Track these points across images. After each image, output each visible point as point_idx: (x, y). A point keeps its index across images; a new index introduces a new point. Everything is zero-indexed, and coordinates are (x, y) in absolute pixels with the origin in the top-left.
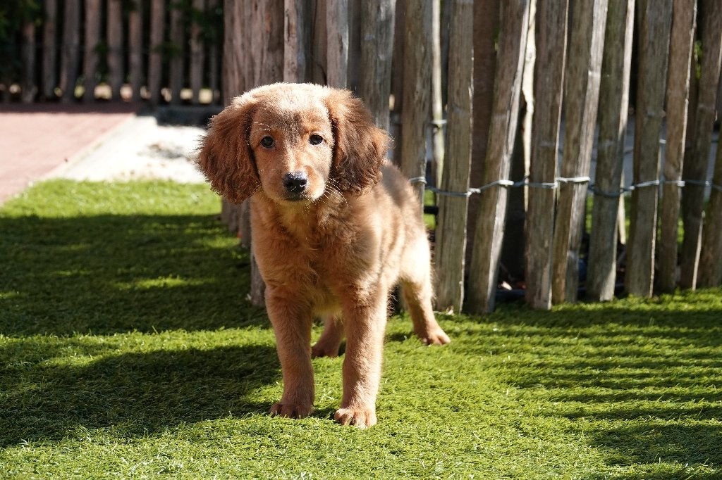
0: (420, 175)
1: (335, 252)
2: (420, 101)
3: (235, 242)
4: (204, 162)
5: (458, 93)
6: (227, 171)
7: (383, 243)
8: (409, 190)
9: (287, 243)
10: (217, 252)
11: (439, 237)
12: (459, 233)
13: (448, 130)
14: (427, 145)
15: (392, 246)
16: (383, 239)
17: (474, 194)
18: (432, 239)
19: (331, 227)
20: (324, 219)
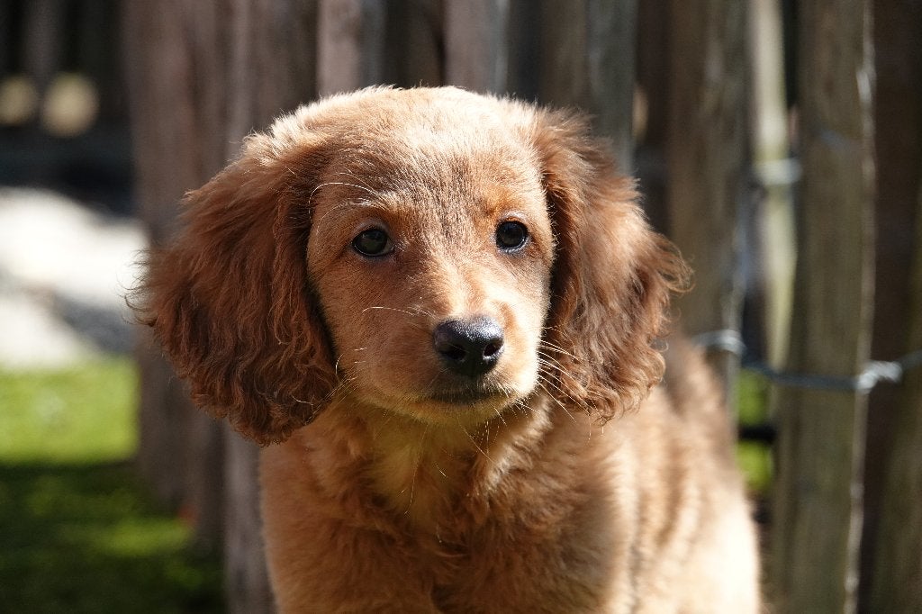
0: (719, 326)
1: (509, 565)
2: (718, 111)
3: (172, 535)
4: (166, 320)
5: (830, 87)
6: (239, 348)
7: (640, 533)
8: (698, 377)
9: (380, 539)
10: (127, 567)
11: (780, 510)
12: (839, 498)
13: (803, 197)
14: (739, 239)
15: (664, 536)
16: (642, 520)
17: (882, 385)
18: (763, 518)
19: (510, 501)
20: (494, 478)
